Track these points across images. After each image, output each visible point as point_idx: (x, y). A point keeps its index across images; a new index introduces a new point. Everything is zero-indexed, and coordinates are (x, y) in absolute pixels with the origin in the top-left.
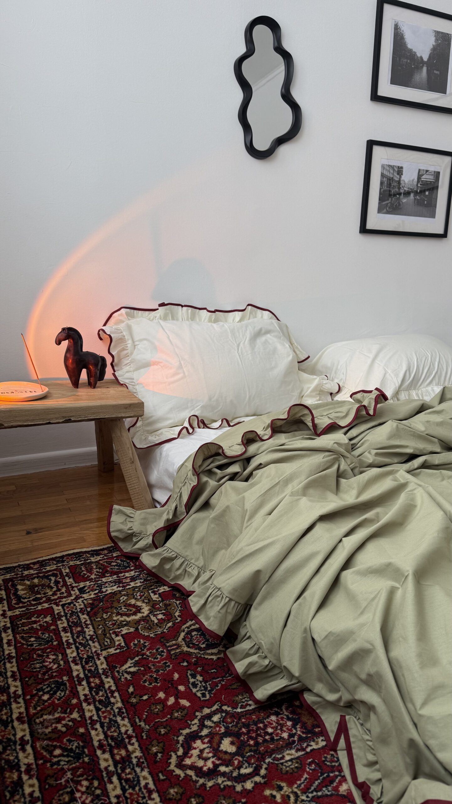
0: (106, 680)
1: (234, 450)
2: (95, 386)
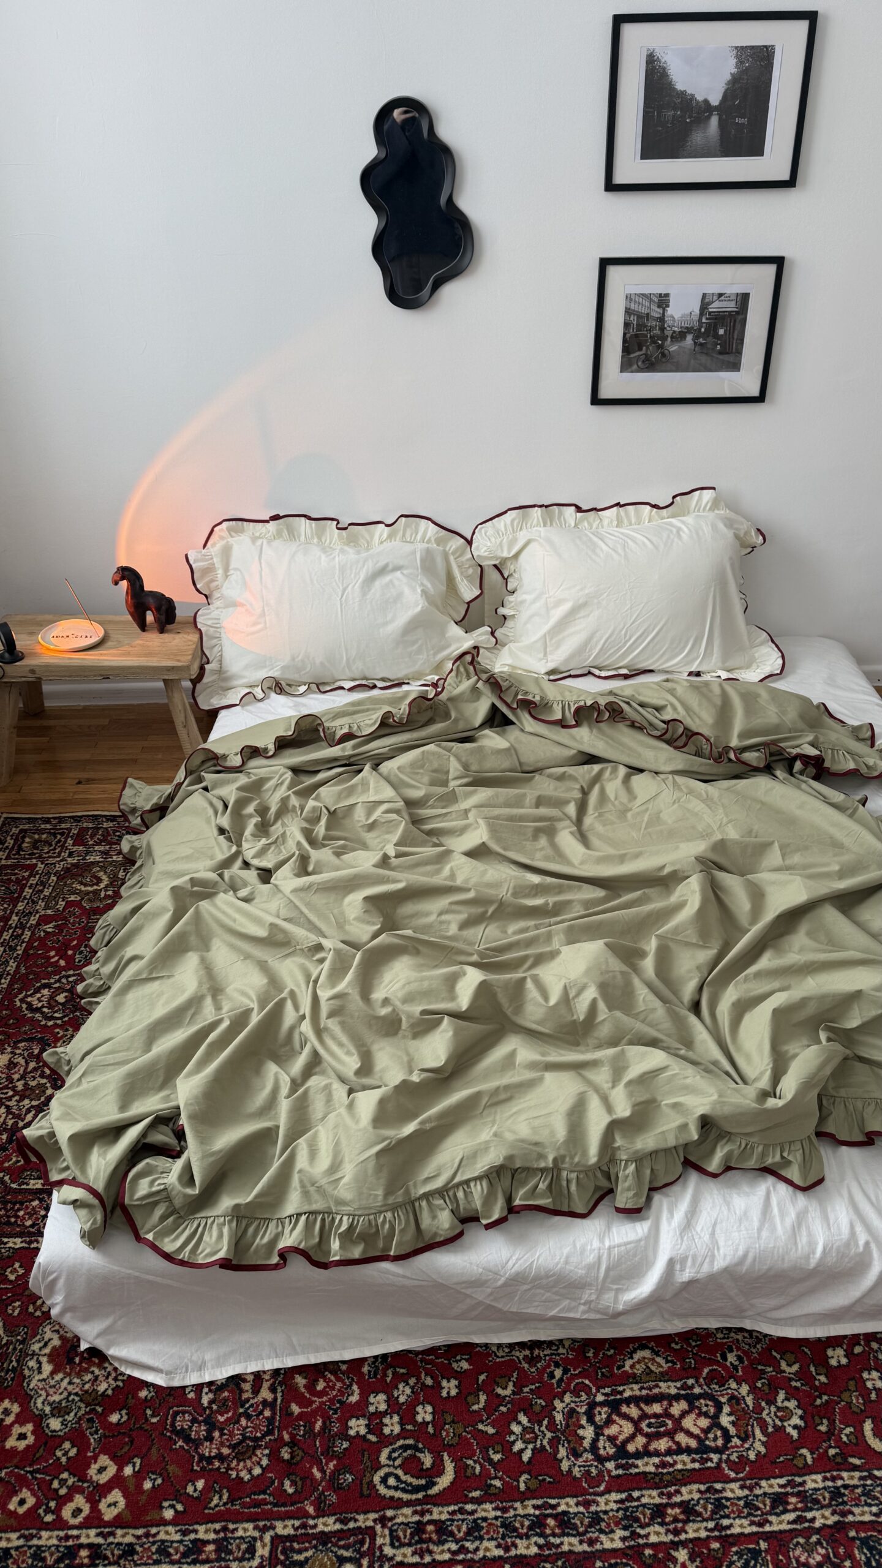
0: (26, 932)
1: (231, 761)
2: (162, 631)
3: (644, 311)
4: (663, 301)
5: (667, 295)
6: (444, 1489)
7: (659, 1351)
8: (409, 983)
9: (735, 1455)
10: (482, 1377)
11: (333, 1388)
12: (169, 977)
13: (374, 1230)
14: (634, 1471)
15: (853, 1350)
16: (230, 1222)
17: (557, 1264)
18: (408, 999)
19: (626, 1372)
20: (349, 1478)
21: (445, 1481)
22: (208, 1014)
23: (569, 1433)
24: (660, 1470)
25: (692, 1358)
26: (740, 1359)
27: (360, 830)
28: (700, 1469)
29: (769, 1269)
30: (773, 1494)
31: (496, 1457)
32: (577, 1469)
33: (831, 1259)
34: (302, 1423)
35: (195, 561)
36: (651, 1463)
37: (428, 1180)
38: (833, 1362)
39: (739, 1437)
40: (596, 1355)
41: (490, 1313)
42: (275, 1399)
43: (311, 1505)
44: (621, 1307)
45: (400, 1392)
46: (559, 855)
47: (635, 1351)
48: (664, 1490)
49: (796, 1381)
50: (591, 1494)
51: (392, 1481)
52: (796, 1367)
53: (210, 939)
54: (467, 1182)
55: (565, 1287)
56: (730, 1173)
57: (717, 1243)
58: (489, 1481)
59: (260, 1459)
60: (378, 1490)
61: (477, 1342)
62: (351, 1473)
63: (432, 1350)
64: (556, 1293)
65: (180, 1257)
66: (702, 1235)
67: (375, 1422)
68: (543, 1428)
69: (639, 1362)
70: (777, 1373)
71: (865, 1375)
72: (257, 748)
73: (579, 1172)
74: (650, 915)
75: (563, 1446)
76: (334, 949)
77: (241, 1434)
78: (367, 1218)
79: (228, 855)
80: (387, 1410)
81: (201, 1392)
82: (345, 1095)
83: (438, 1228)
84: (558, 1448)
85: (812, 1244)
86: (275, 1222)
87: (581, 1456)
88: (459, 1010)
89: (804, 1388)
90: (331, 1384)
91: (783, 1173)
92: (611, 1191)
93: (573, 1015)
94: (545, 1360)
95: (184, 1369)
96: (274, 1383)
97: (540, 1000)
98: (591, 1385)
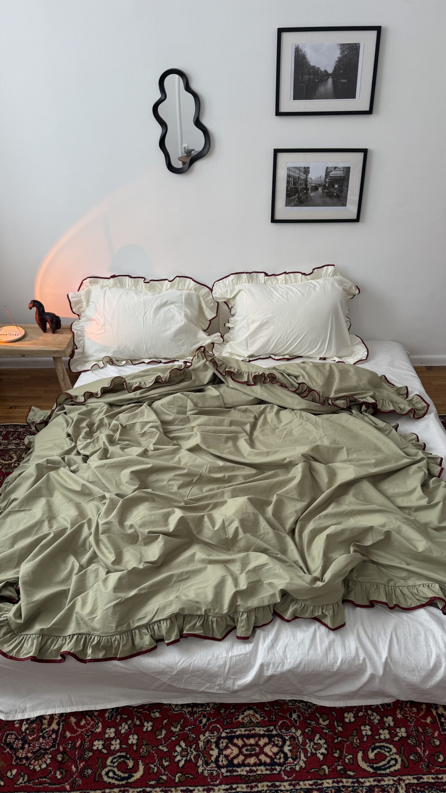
1: (79, 399)
2: (54, 332)
3: (297, 175)
4: (306, 170)
5: (308, 168)
6: (137, 779)
7: (258, 711)
8: (144, 517)
9: (289, 767)
10: (165, 721)
11: (89, 724)
12: (30, 510)
13: (110, 644)
14: (235, 774)
15: (358, 714)
16: (38, 637)
17: (204, 665)
18: (143, 525)
19: (239, 721)
20: (90, 771)
21: (137, 775)
22: (45, 528)
23: (205, 753)
24: (249, 774)
25: (274, 715)
26: (299, 717)
27: (138, 436)
28: (269, 774)
29: (312, 671)
30: (305, 789)
31: (166, 764)
32: (206, 771)
33: (345, 667)
34: (70, 742)
35: (72, 298)
36: (245, 770)
37: (140, 619)
38: (347, 720)
39: (292, 758)
40: (225, 712)
41: (169, 688)
42: (59, 729)
43: (69, 784)
44: (236, 688)
45: (122, 728)
46: (238, 450)
47: (245, 710)
48: (249, 785)
49: (326, 729)
50: (211, 785)
51: (111, 774)
52: (327, 722)
53: (53, 491)
54: (159, 621)
55: (208, 676)
56: (297, 620)
57: (286, 656)
58: (160, 776)
59: (47, 760)
60: (103, 779)
61: (165, 702)
62: (91, 769)
63: (142, 706)
64: (203, 679)
65: (11, 655)
66: (279, 652)
67: (107, 743)
68: (192, 750)
69: (246, 716)
70: (317, 725)
71: (363, 728)
72: (92, 393)
73: (218, 617)
74: (276, 484)
75: (201, 759)
76: (110, 498)
77: (39, 747)
78: (107, 638)
79: (70, 447)
80: (114, 737)
81: (22, 723)
82: (104, 574)
83: (143, 644)
84: (198, 760)
85: (336, 659)
86: (62, 638)
87: (209, 765)
88: (168, 531)
89: (329, 733)
90: (88, 722)
91: (323, 621)
92: (235, 628)
93: (226, 535)
94: (199, 714)
95: (14, 712)
96: (59, 720)
97: (211, 527)
98: (220, 728)
